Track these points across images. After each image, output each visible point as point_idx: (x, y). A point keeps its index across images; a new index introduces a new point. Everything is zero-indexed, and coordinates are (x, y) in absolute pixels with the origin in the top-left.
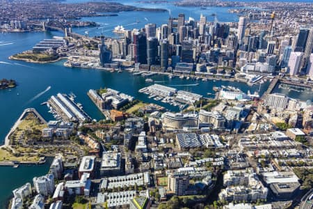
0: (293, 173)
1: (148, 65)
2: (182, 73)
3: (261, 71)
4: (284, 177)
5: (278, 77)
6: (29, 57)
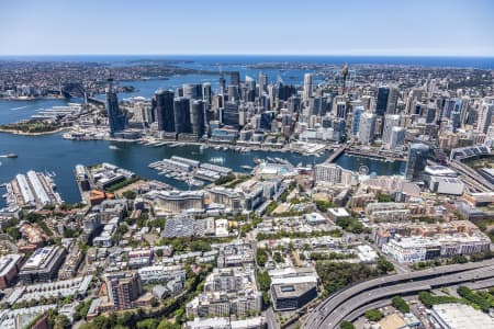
0: (313, 269)
1: (175, 134)
2: (219, 143)
3: (324, 138)
4: (297, 275)
5: (345, 146)
6: (18, 128)
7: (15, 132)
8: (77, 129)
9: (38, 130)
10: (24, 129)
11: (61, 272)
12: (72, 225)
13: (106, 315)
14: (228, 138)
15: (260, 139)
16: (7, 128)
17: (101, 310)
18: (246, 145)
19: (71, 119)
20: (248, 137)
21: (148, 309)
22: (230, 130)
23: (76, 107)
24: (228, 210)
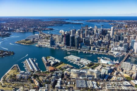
1: (70, 46)
2: (84, 50)
3: (121, 50)
6: (23, 42)
7: (22, 43)
8: (39, 43)
14: (87, 49)
15: (98, 50)
16: (19, 42)
23: (37, 35)
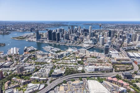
0: (65, 70)
2: (62, 43)
3: (90, 43)
5: (95, 45)
7: (15, 39)
8: (30, 39)
9: (21, 39)
10: (18, 38)
11: (11, 66)
12: (17, 58)
13: (15, 74)
14: (65, 42)
15: (72, 43)
16: (14, 38)
17: (15, 73)
18: (69, 44)
19: (29, 36)
20: (70, 42)
21: (24, 74)
22: (66, 40)
23: (32, 34)
24: (53, 58)
